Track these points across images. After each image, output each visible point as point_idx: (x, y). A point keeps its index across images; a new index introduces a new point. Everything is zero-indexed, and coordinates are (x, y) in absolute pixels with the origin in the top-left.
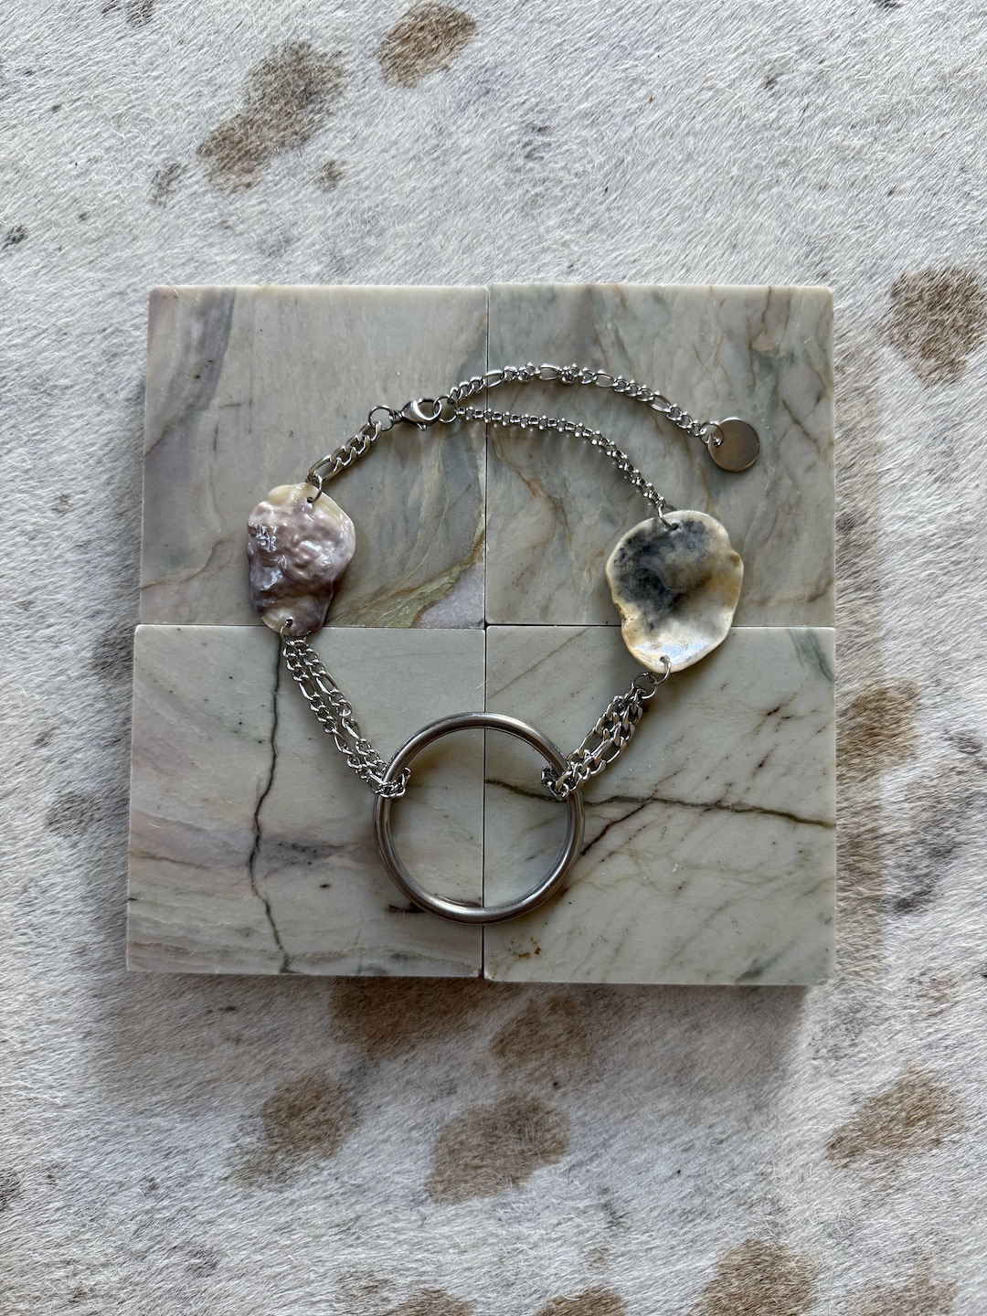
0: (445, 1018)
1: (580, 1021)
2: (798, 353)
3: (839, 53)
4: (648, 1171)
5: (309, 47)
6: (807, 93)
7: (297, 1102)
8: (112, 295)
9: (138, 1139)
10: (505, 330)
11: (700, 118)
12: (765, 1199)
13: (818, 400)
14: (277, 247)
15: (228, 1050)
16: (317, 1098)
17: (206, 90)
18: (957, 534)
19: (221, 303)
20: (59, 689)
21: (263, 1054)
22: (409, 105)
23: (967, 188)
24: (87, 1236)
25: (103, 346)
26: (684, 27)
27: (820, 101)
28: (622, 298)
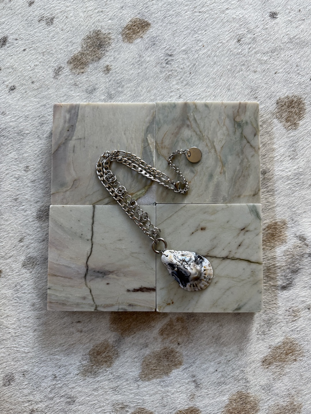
0: (145, 324)
1: (186, 324)
2: (249, 122)
3: (259, 32)
4: (207, 370)
5: (101, 31)
6: (250, 44)
7: (100, 350)
8: (42, 106)
9: (51, 362)
10: (161, 116)
11: (218, 52)
12: (243, 378)
13: (255, 135)
14: (91, 91)
15: (78, 335)
16: (106, 349)
17: (70, 44)
18: (298, 175)
19: (75, 108)
20: (26, 225)
21: (89, 336)
22: (131, 48)
23: (298, 71)
24: (35, 393)
25: (39, 121)
26: (213, 24)
27: (254, 46)
28: (195, 105)
